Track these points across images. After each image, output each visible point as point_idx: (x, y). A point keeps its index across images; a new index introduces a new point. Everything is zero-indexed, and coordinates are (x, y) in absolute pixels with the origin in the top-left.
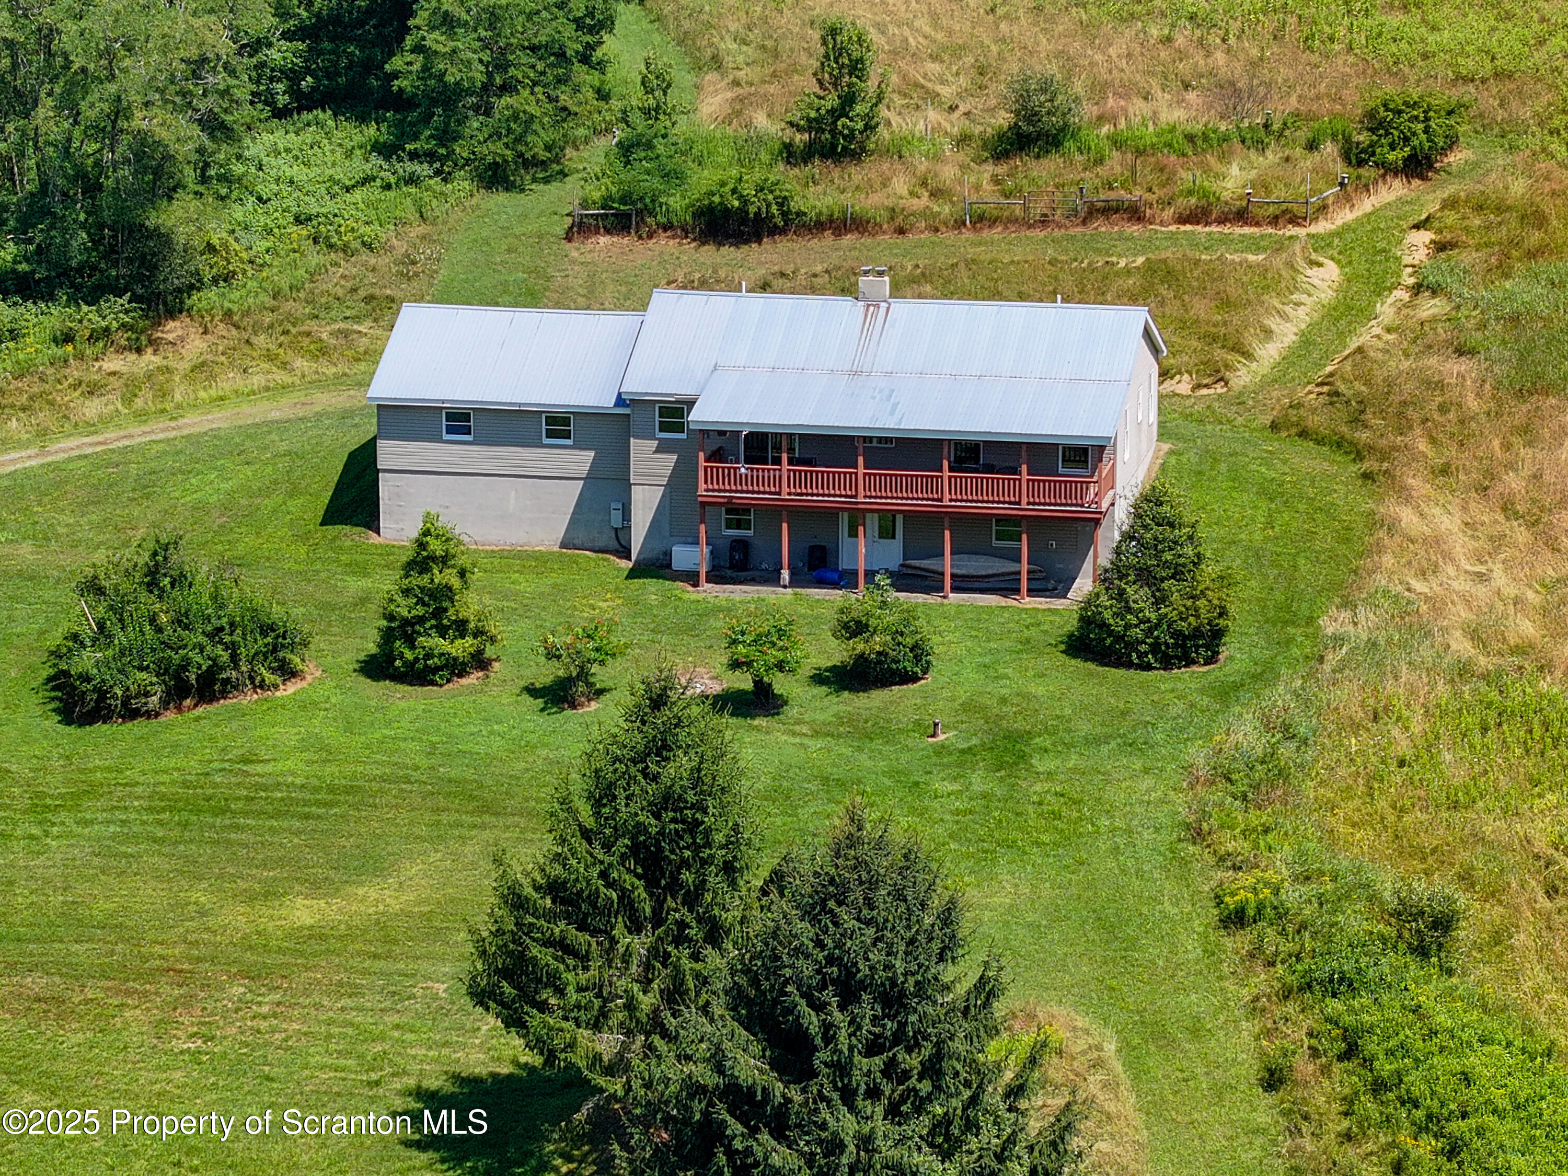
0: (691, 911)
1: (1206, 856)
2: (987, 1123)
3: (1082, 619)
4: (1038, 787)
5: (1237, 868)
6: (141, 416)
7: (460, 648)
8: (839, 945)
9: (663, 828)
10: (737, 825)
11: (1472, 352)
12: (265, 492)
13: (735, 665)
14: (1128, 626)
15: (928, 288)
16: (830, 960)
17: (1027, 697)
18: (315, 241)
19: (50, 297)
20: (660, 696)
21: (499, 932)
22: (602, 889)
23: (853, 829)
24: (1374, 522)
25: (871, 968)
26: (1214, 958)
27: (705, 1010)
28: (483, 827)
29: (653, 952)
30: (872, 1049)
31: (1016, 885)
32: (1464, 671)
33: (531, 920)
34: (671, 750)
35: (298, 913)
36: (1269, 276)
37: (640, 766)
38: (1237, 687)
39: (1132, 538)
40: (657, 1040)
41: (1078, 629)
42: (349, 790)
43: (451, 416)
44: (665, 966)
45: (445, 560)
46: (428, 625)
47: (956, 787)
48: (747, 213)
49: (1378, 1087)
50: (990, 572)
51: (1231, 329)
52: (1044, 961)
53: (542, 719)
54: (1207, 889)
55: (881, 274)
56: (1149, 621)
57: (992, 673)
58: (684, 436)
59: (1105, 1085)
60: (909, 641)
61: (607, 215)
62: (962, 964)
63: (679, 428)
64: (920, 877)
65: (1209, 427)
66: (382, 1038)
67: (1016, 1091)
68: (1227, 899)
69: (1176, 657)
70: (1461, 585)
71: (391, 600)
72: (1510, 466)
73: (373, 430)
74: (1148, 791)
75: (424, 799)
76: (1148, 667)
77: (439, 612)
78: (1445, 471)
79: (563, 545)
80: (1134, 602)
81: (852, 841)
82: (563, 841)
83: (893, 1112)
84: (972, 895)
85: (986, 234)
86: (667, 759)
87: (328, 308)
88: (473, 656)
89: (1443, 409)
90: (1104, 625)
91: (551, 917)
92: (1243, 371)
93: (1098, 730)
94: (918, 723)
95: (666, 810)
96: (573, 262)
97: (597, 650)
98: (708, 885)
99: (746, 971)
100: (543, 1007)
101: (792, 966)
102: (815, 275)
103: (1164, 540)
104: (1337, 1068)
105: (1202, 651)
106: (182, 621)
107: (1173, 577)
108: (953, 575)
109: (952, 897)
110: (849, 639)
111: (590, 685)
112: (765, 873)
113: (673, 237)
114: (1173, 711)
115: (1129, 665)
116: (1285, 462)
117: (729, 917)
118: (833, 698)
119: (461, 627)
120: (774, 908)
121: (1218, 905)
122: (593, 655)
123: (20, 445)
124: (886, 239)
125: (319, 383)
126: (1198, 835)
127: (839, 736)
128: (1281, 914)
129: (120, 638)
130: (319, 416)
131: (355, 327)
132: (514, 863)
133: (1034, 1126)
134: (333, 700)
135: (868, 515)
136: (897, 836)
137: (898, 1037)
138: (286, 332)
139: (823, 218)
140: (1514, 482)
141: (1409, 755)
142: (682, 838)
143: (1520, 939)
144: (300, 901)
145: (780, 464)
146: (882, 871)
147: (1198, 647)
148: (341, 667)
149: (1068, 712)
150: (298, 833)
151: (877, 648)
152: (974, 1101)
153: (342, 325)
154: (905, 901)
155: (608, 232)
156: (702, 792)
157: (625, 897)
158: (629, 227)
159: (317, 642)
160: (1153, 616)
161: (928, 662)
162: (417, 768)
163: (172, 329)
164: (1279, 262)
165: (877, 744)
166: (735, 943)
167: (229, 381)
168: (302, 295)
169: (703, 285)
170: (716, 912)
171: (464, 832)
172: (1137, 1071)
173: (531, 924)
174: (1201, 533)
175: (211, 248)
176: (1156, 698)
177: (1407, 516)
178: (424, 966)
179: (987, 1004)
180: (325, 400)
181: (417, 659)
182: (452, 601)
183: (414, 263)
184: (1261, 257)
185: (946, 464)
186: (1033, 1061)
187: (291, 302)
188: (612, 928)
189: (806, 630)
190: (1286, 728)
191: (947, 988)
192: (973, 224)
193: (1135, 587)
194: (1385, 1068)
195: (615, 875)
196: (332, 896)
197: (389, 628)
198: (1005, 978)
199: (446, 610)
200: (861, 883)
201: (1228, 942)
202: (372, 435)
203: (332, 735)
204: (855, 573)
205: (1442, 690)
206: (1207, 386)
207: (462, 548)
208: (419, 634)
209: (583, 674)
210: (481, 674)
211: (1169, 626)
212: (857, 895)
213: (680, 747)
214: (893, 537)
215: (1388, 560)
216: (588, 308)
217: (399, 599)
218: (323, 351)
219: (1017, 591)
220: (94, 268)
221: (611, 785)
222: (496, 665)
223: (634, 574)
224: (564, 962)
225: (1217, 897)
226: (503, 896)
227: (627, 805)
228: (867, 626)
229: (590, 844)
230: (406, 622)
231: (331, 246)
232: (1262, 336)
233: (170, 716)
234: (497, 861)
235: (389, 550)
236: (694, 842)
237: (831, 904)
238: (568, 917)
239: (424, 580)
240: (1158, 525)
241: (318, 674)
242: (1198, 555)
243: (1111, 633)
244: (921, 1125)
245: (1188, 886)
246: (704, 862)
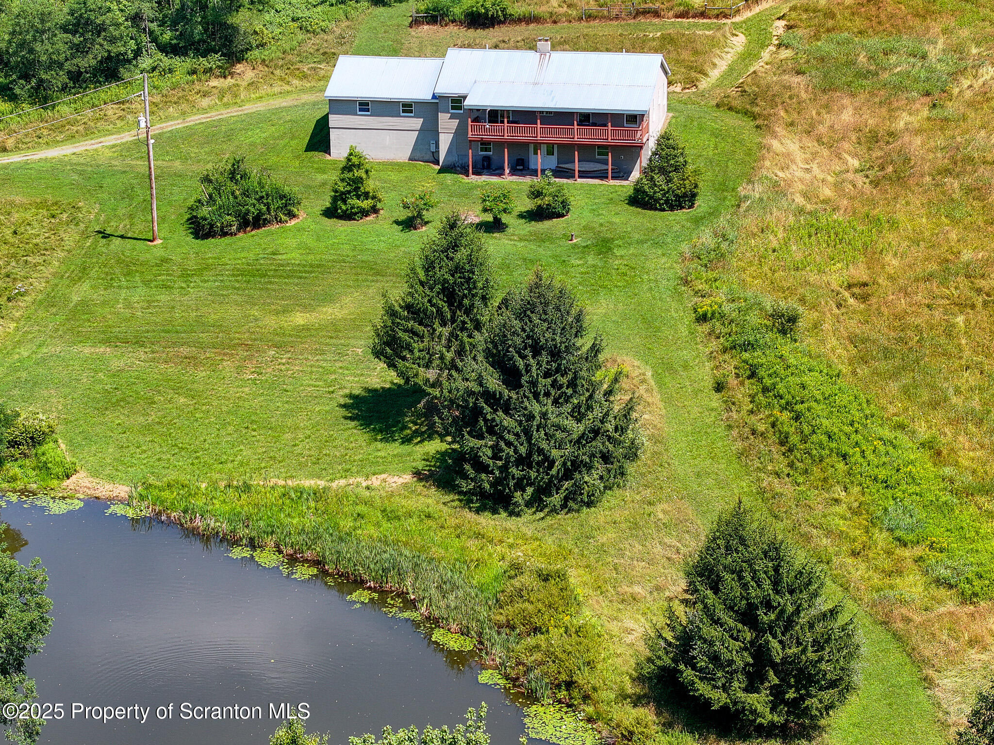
0: (468, 317)
1: (689, 291)
2: (596, 407)
3: (635, 189)
4: (617, 262)
5: (703, 296)
6: (227, 105)
7: (366, 204)
8: (532, 330)
9: (455, 281)
10: (487, 279)
11: (804, 73)
12: (281, 137)
13: (485, 210)
14: (655, 193)
15: (567, 47)
16: (528, 337)
17: (612, 223)
18: (301, 29)
19: (186, 54)
20: (453, 224)
21: (385, 327)
22: (429, 307)
23: (538, 280)
24: (761, 146)
25: (546, 340)
26: (693, 335)
27: (474, 359)
28: (377, 281)
29: (452, 334)
30: (547, 375)
31: (608, 305)
32: (801, 211)
33: (399, 321)
34: (458, 247)
35: (298, 319)
36: (715, 40)
37: (446, 254)
38: (702, 218)
39: (656, 154)
40: (453, 373)
41: (633, 194)
42: (319, 266)
43: (361, 104)
44: (456, 340)
45: (359, 166)
46: (352, 194)
47: (581, 262)
48: (488, 15)
49: (765, 390)
50: (595, 169)
51: (699, 63)
52: (620, 337)
53: (402, 234)
54: (690, 305)
55: (547, 40)
56: (664, 190)
57: (596, 213)
58: (462, 112)
59: (647, 390)
60: (560, 199)
61: (427, 16)
62: (585, 339)
63: (460, 108)
64: (567, 301)
65: (689, 106)
66: (334, 372)
67: (609, 393)
68: (699, 310)
69: (676, 205)
70: (799, 174)
71: (336, 184)
72: (820, 122)
73: (327, 110)
74: (664, 263)
75: (351, 269)
76: (664, 210)
77: (357, 189)
78: (792, 124)
79: (410, 159)
80: (658, 182)
81: (538, 286)
82: (412, 287)
83: (556, 402)
84: (589, 309)
85: (592, 23)
86: (457, 251)
87: (307, 58)
88: (371, 207)
89: (791, 98)
90: (644, 192)
91: (407, 319)
92: (704, 82)
93: (642, 237)
94: (564, 235)
95: (457, 273)
96: (413, 37)
97: (425, 204)
98: (475, 306)
99: (492, 342)
100: (404, 359)
101: (512, 340)
102: (518, 42)
103: (670, 155)
104: (747, 382)
105: (687, 203)
106: (246, 193)
107: (674, 171)
108: (579, 171)
109: (580, 310)
110: (534, 199)
111: (422, 220)
112: (499, 300)
113: (456, 26)
114: (675, 229)
115: (656, 209)
116: (722, 121)
117: (484, 319)
118: (528, 224)
119: (366, 195)
120: (504, 314)
121: (695, 312)
122: (423, 207)
123: (174, 118)
124: (549, 26)
125: (303, 90)
126: (686, 282)
127: (531, 241)
128: (722, 316)
129: (219, 202)
130: (304, 105)
131: (319, 66)
132: (391, 296)
133: (616, 408)
134: (312, 227)
135: (542, 145)
136: (557, 284)
137: (558, 370)
138: (288, 69)
139: (521, 17)
140: (822, 129)
141: (777, 247)
142: (463, 285)
143: (826, 326)
144: (298, 313)
145: (503, 123)
146: (550, 298)
147: (685, 201)
148: (314, 213)
149: (629, 229)
150: (297, 285)
151: (547, 203)
152: (591, 397)
153: (313, 65)
154: (560, 311)
155: (428, 23)
156: (472, 265)
157: (439, 311)
158: (437, 21)
159: (304, 202)
160: (666, 188)
161: (569, 209)
162: (348, 256)
163: (239, 68)
164: (719, 34)
165: (547, 244)
166: (487, 330)
167: (265, 89)
168: (295, 52)
169: (469, 46)
170: (478, 317)
171: (368, 283)
172: (661, 384)
173: (398, 323)
174: (687, 152)
175: (255, 32)
176: (667, 223)
177: (775, 144)
178: (352, 342)
179: (596, 356)
180: (307, 98)
181: (347, 209)
182: (362, 183)
183: (344, 38)
184: (711, 32)
185: (575, 122)
186: (616, 380)
187: (291, 56)
188: (434, 324)
189: (515, 195)
190: (724, 236)
191: (579, 349)
192: (586, 19)
193: (658, 175)
194: (768, 382)
195: (435, 301)
196: (312, 312)
197: (335, 196)
198: (604, 344)
199: (360, 188)
200: (541, 304)
201: (699, 328)
202: (326, 113)
203: (311, 243)
204: (536, 171)
205: (791, 219)
206: (688, 88)
207: (367, 161)
208: (348, 198)
209: (420, 215)
210: (375, 215)
211: (673, 192)
212: (539, 309)
213: (462, 246)
214: (553, 154)
215: (767, 163)
216: (420, 57)
217: (340, 184)
218: (305, 77)
219: (607, 177)
220: (204, 41)
221: (433, 262)
222: (381, 212)
223: (440, 171)
224: (413, 339)
225: (694, 309)
226: (386, 311)
227: (440, 271)
228: (542, 193)
229: (424, 288)
230: (342, 193)
231: (308, 31)
232: (712, 66)
233: (241, 235)
234: (384, 296)
235: (335, 162)
236: (469, 287)
237: (528, 313)
238: (414, 319)
239: (350, 175)
240: (668, 148)
241: (305, 216)
242: (685, 161)
243: (647, 195)
244: (568, 408)
245: (682, 304)
246: (473, 295)
